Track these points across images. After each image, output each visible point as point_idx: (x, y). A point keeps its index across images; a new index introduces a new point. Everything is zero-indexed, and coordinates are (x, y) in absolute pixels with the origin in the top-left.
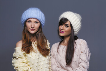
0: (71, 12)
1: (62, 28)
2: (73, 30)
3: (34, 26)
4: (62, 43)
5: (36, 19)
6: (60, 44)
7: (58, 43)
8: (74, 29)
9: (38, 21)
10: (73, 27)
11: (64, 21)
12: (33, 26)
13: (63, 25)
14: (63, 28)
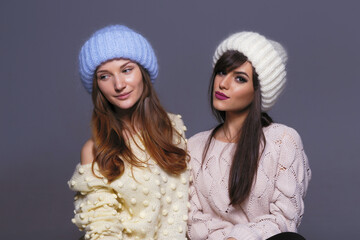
2: (261, 92)
4: (221, 134)
6: (213, 135)
7: (207, 134)
8: (263, 90)
11: (233, 61)
12: (119, 86)
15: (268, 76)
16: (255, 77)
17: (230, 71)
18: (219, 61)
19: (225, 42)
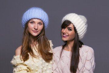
0: (75, 14)
1: (64, 32)
3: (38, 27)
5: (40, 20)
8: (78, 32)
9: (42, 23)
10: (77, 30)
14: (66, 31)
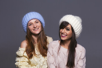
2: (75, 33)
10: (74, 30)
11: (65, 25)
13: (64, 29)
14: (64, 31)
15: (76, 28)
16: (72, 28)
17: (64, 28)
18: (61, 25)
19: (62, 19)
